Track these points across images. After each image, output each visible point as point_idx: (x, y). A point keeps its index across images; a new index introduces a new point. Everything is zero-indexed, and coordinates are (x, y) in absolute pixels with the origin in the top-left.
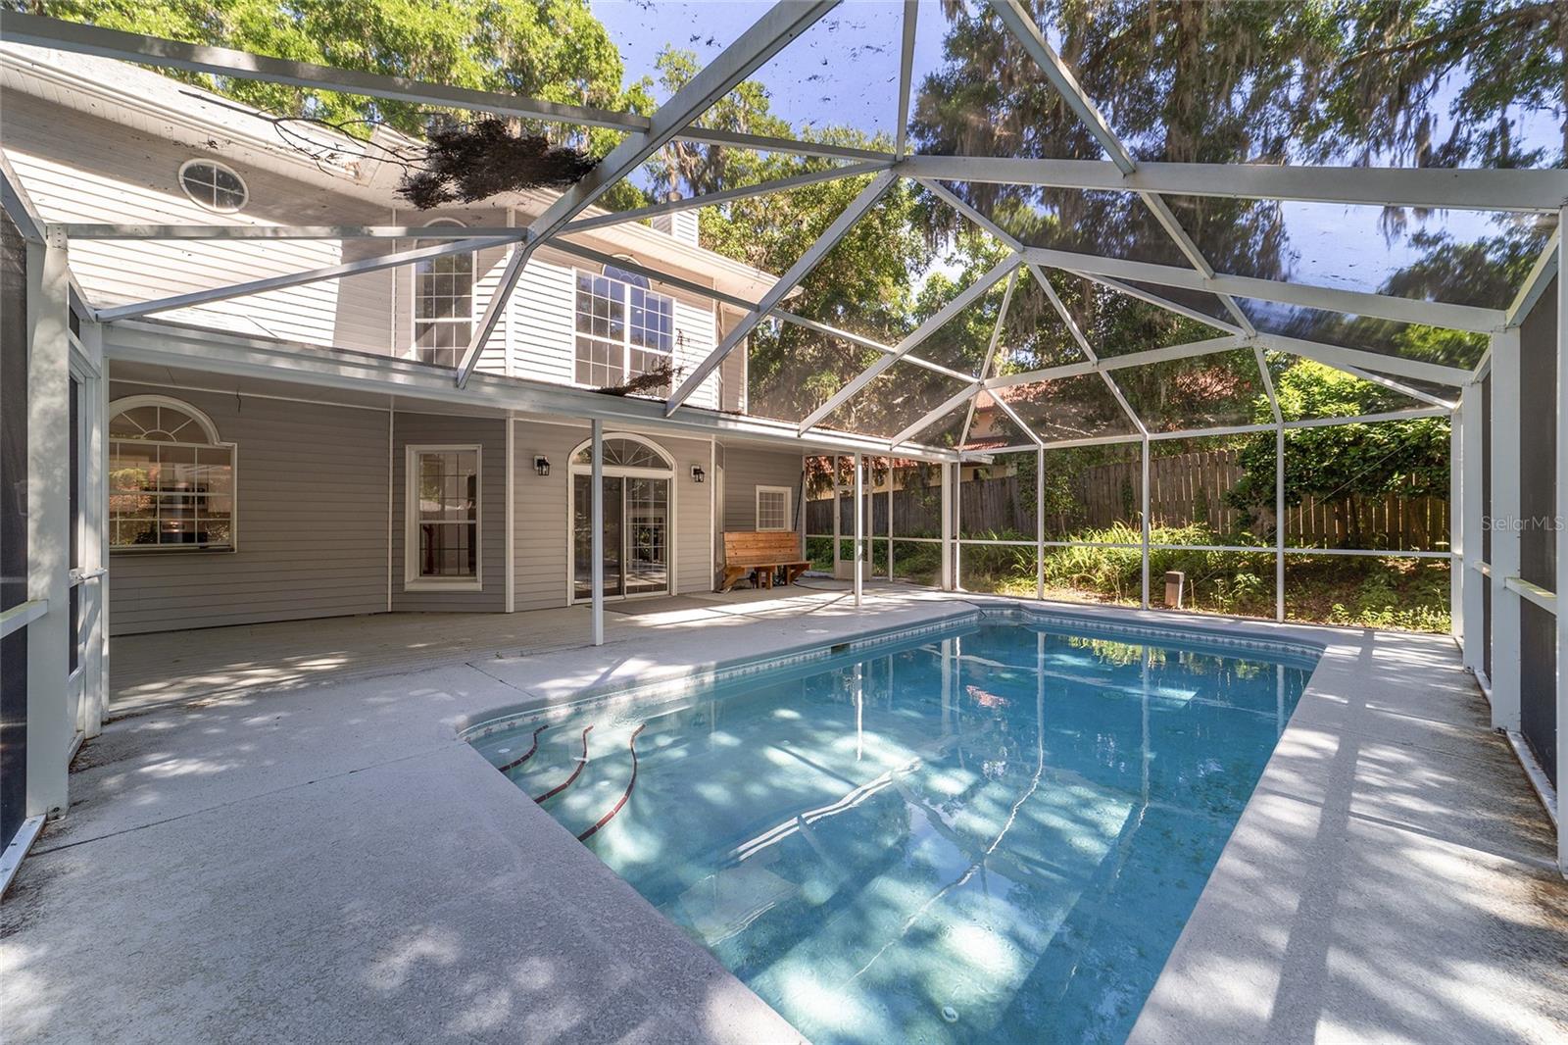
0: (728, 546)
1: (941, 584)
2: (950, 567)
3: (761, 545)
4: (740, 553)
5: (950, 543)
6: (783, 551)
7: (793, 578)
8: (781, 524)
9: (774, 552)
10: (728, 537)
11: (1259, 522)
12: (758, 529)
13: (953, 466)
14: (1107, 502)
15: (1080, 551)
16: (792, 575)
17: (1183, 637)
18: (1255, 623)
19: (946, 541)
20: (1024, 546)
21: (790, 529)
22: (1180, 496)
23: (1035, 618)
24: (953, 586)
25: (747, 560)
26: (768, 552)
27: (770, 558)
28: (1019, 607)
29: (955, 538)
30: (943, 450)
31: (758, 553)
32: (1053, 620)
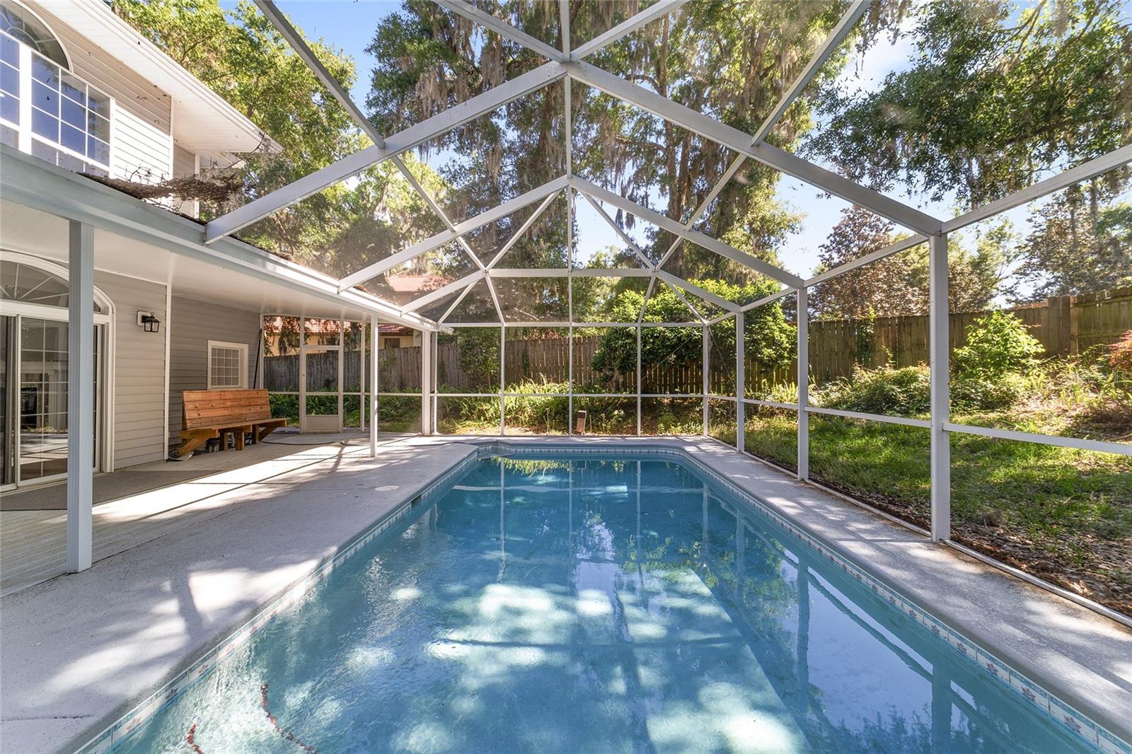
0: (188, 406)
1: (421, 431)
2: (428, 415)
3: (229, 404)
4: (203, 414)
5: (429, 397)
6: (253, 410)
7: (262, 435)
8: (236, 381)
9: (244, 411)
10: (189, 396)
11: (614, 379)
12: (209, 386)
13: (432, 334)
14: (512, 366)
15: (508, 398)
16: (261, 433)
17: (599, 452)
18: (631, 439)
19: (426, 395)
20: (466, 397)
21: (246, 386)
22: (557, 363)
23: (514, 450)
24: (432, 431)
25: (212, 420)
26: (237, 411)
27: (240, 418)
28: (497, 443)
29: (433, 392)
30: (431, 321)
31: (226, 412)
32: (527, 450)
